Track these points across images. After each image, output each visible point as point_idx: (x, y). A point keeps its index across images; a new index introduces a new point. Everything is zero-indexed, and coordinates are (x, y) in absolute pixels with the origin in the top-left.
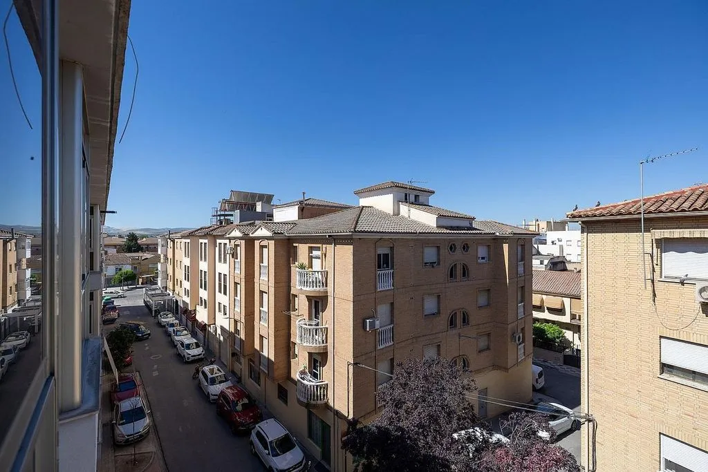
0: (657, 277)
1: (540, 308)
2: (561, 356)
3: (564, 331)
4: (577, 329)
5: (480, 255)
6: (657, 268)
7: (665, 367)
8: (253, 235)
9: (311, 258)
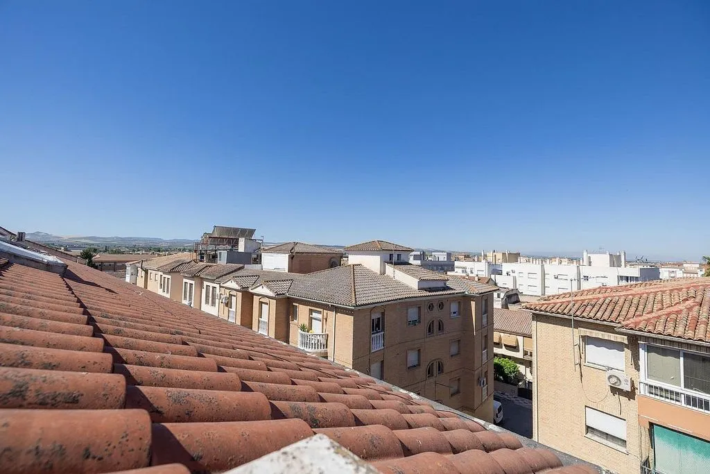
0: (583, 363)
1: (498, 345)
2: (516, 389)
3: (518, 365)
4: (529, 364)
5: (452, 311)
6: (583, 356)
7: (589, 429)
8: (252, 291)
9: (311, 319)
